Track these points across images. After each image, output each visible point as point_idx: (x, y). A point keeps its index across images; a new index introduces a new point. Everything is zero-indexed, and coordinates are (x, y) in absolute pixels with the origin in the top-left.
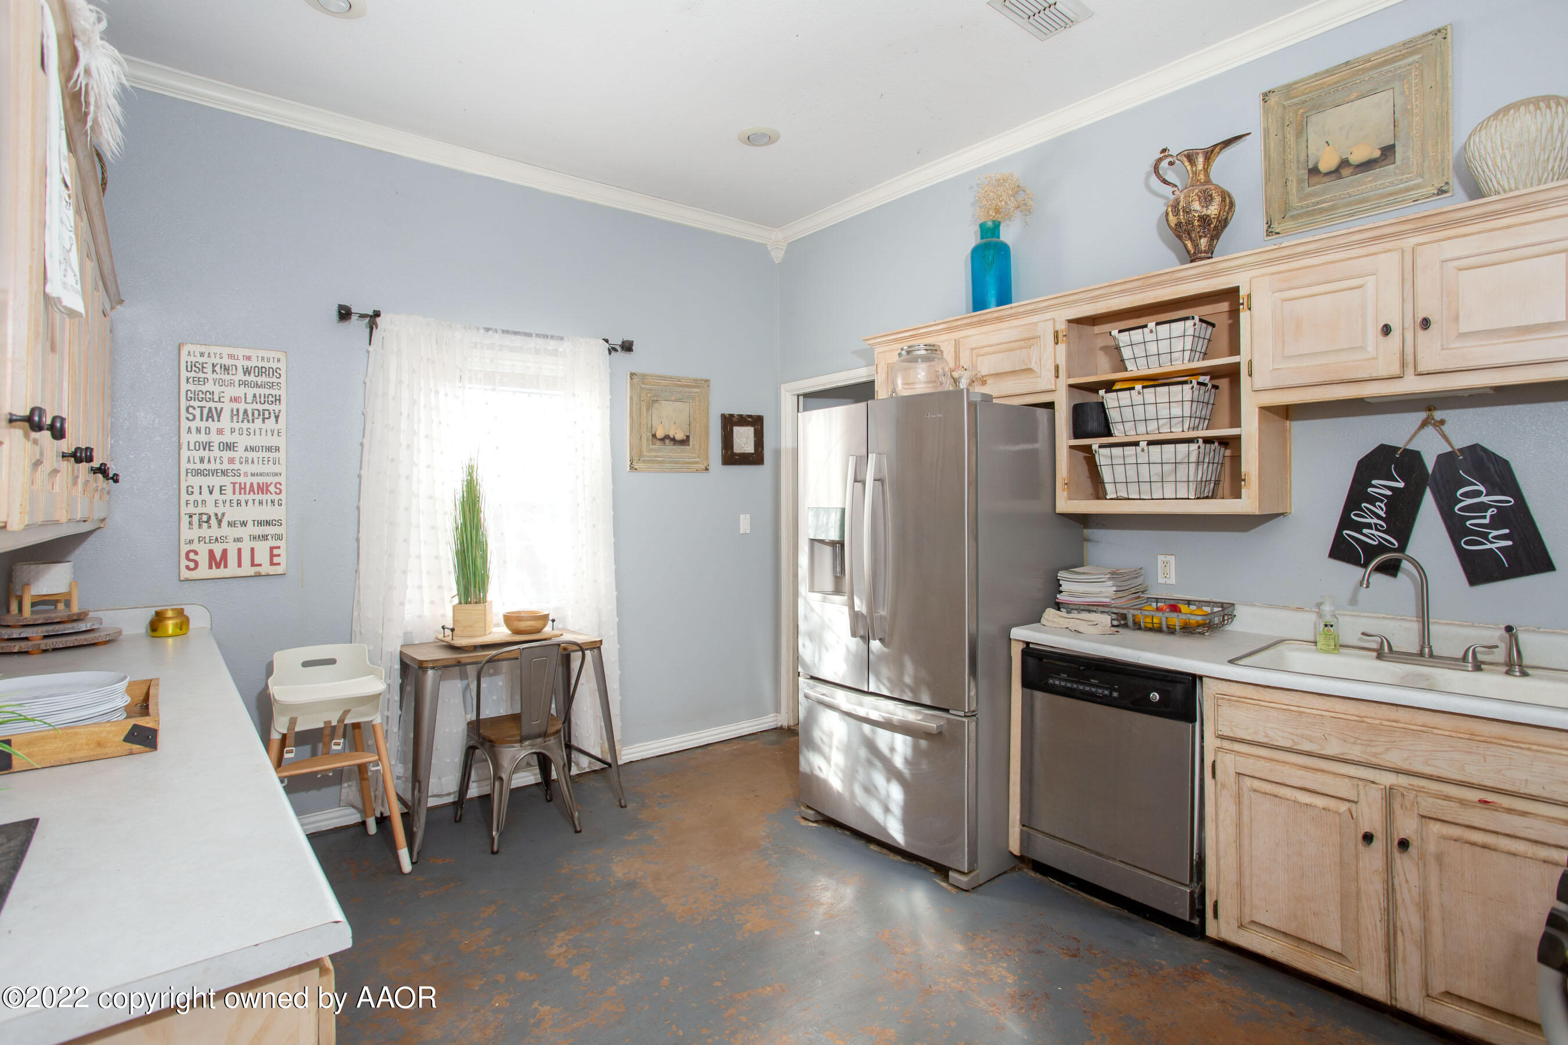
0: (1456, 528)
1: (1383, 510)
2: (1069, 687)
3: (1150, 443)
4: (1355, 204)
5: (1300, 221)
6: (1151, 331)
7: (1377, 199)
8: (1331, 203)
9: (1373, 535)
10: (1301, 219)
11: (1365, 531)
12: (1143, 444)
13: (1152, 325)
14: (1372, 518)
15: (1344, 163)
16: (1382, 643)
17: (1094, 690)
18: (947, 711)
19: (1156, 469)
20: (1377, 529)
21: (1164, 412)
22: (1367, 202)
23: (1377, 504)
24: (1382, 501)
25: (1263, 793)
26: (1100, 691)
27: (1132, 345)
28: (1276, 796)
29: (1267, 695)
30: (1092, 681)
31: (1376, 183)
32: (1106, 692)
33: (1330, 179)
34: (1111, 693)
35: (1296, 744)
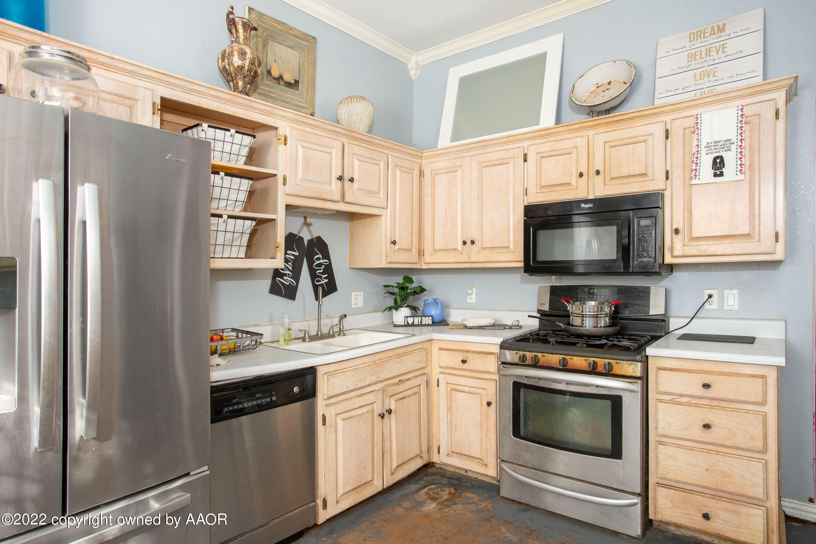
0: (313, 276)
1: (291, 267)
2: (231, 410)
3: (230, 217)
4: (284, 103)
5: (262, 97)
6: (231, 135)
7: (291, 105)
8: (275, 96)
9: (287, 279)
10: (263, 96)
11: (285, 278)
12: (225, 217)
13: (233, 131)
14: (287, 271)
15: (281, 78)
16: (305, 334)
17: (259, 402)
18: (188, 474)
19: (229, 236)
20: (289, 277)
21: (233, 197)
22: (288, 104)
23: (289, 263)
24: (290, 262)
25: (347, 419)
26: (264, 401)
27: (215, 140)
28: (351, 417)
29: (343, 365)
30: (257, 395)
31: (292, 97)
32: (268, 400)
33: (275, 82)
34: (271, 399)
35: (356, 385)
